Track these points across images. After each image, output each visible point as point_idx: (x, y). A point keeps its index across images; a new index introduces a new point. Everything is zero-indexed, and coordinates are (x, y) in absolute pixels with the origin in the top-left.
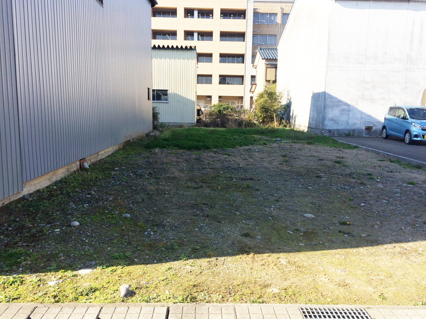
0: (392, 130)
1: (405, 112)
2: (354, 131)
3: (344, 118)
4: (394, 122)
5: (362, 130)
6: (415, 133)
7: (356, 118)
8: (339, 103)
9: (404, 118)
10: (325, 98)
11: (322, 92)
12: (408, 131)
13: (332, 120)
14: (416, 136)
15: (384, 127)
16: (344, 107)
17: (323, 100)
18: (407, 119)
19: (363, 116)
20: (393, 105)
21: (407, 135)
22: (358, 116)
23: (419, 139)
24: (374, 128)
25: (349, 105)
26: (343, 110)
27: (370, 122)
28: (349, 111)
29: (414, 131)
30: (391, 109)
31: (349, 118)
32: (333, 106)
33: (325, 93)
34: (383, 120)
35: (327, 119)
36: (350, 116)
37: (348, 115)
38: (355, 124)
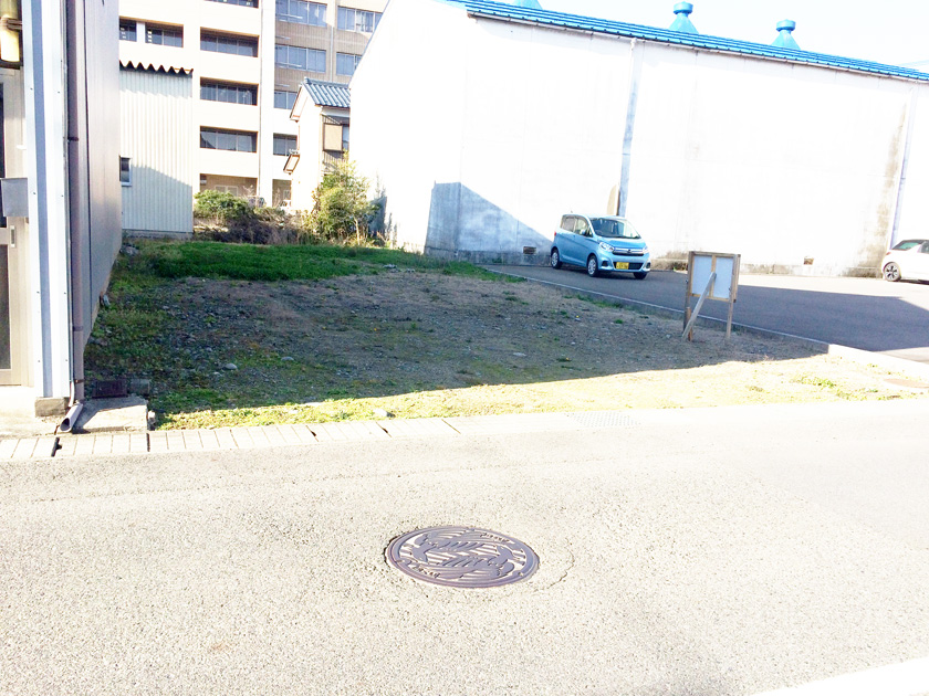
0: (567, 253)
1: (588, 224)
2: (506, 254)
3: (491, 232)
4: (570, 240)
5: (519, 253)
6: (603, 259)
7: (510, 232)
8: (483, 204)
9: (587, 234)
10: (459, 195)
11: (455, 184)
12: (592, 255)
13: (472, 234)
14: (605, 263)
15: (554, 249)
16: (490, 212)
17: (456, 196)
18: (592, 236)
19: (521, 228)
20: (568, 213)
21: (592, 261)
22: (513, 228)
23: (609, 268)
24: (537, 251)
25: (498, 209)
26: (490, 217)
27: (531, 240)
28: (498, 219)
29: (602, 255)
30: (566, 218)
31: (498, 231)
32: (473, 209)
33: (460, 185)
34: (552, 238)
35: (463, 232)
36: (501, 229)
37: (497, 226)
38: (508, 242)
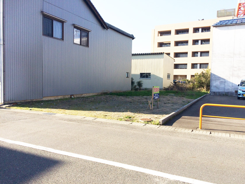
2: (228, 93)
3: (223, 86)
5: (233, 92)
6: (239, 93)
7: (229, 86)
8: (219, 78)
13: (215, 87)
16: (222, 80)
19: (233, 85)
23: (241, 96)
25: (224, 79)
26: (222, 82)
31: (225, 86)
32: (216, 80)
33: (211, 73)
35: (212, 86)
37: (225, 84)
38: (229, 89)
